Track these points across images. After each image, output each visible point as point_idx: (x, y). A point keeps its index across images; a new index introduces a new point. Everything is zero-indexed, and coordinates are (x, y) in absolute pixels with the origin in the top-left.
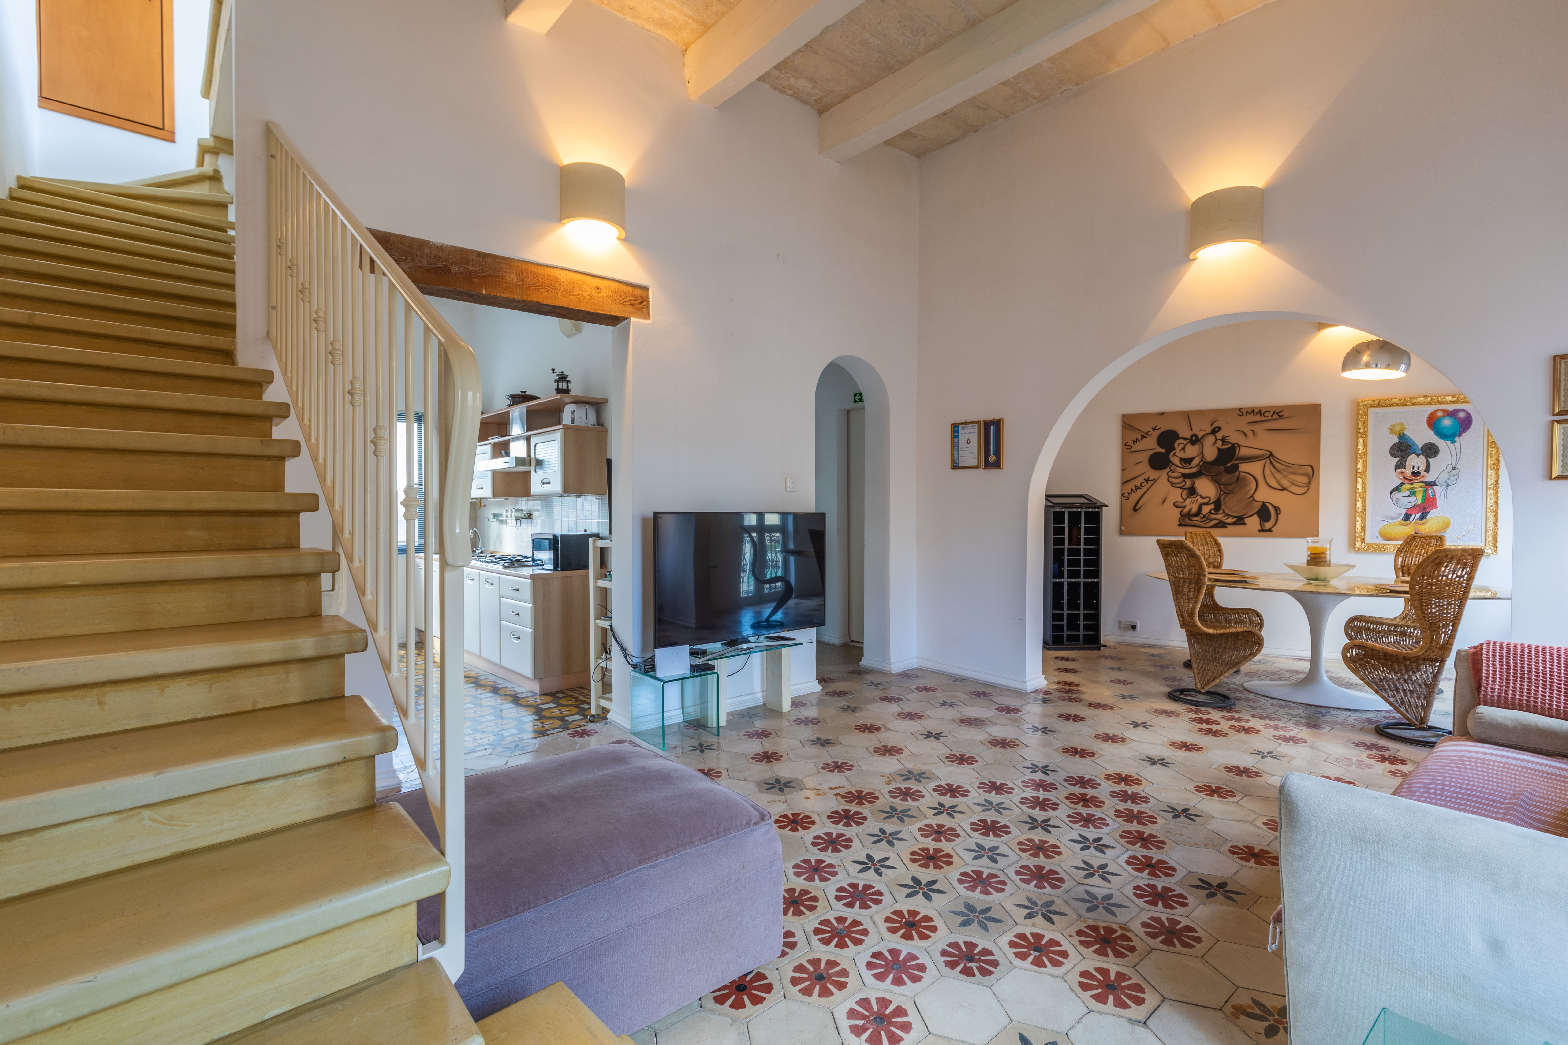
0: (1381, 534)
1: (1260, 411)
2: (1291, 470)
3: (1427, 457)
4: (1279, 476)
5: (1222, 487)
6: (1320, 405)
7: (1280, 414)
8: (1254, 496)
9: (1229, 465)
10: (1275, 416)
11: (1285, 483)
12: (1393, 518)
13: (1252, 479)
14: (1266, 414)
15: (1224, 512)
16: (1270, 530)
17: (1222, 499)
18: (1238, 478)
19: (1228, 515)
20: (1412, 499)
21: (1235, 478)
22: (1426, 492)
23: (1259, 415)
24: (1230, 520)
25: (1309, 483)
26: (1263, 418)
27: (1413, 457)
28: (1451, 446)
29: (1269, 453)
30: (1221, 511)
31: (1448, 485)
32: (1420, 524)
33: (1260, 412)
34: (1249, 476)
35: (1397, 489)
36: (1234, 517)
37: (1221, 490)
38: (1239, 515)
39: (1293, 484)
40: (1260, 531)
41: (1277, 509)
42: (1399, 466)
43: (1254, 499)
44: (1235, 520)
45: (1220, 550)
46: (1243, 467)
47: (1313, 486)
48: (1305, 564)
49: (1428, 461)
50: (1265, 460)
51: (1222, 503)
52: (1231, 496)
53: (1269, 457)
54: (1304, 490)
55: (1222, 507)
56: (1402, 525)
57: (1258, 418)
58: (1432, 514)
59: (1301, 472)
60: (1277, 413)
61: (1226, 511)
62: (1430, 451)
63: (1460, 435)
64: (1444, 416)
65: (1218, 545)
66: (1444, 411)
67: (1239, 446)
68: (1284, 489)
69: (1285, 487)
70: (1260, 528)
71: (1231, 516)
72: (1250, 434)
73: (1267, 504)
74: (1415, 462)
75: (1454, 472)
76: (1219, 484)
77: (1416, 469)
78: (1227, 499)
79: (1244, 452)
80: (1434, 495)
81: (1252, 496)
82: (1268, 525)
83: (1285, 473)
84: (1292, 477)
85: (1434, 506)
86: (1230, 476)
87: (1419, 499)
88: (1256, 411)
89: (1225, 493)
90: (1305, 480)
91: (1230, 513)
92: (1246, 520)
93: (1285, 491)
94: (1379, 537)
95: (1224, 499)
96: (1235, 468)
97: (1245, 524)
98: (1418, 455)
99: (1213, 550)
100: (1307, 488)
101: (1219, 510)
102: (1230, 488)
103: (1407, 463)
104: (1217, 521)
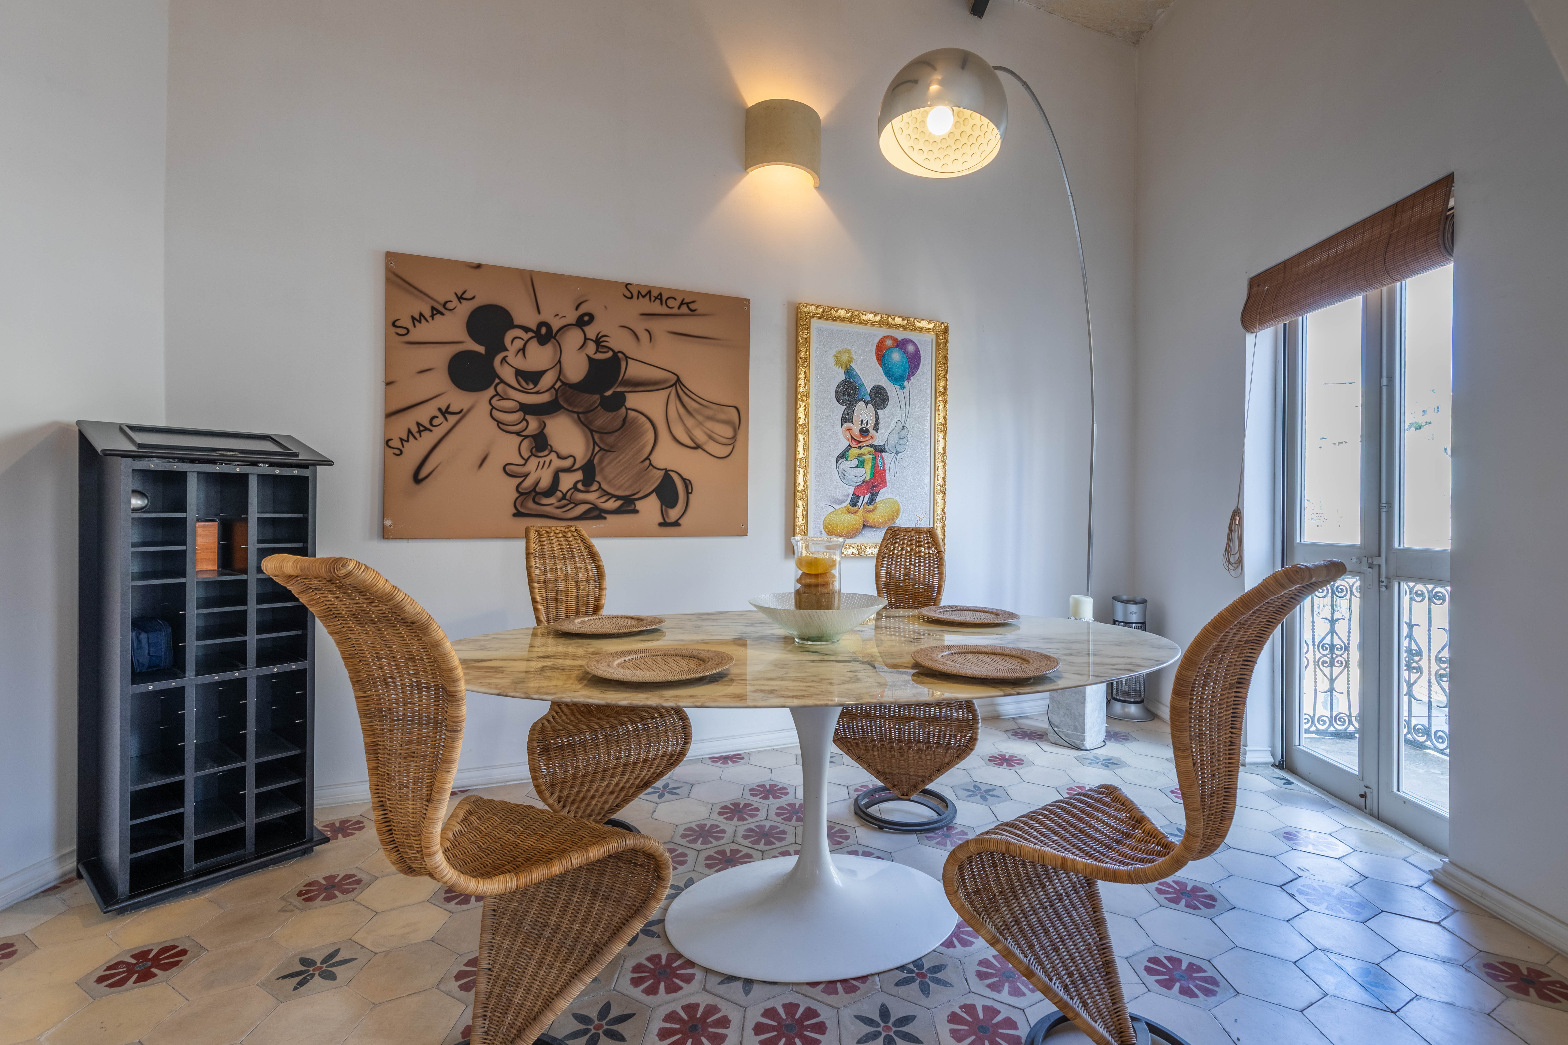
0: (826, 527)
1: (660, 294)
2: (709, 412)
3: (876, 408)
4: (690, 422)
5: (596, 437)
6: (748, 300)
7: (692, 306)
8: (651, 458)
9: (609, 393)
10: (684, 309)
11: (701, 437)
12: (839, 502)
13: (649, 425)
14: (671, 303)
15: (600, 487)
16: (676, 524)
17: (596, 461)
18: (624, 420)
19: (608, 493)
20: (860, 471)
21: (619, 422)
22: (875, 460)
23: (658, 301)
24: (612, 504)
25: (734, 437)
26: (664, 310)
27: (861, 404)
28: (900, 392)
29: (675, 378)
30: (595, 487)
31: (897, 452)
32: (869, 511)
33: (659, 297)
34: (643, 419)
35: (843, 456)
36: (618, 498)
37: (595, 443)
38: (627, 493)
39: (710, 437)
40: (660, 525)
41: (687, 483)
42: (847, 418)
43: (651, 464)
44: (619, 503)
45: (599, 568)
46: (634, 400)
47: (739, 444)
48: (791, 605)
49: (877, 414)
50: (668, 390)
51: (597, 470)
52: (612, 456)
53: (675, 384)
54: (726, 450)
55: (598, 478)
56: (849, 512)
57: (656, 307)
58: (883, 495)
59: (722, 416)
60: (687, 304)
61: (605, 486)
62: (879, 398)
63: (909, 379)
64: (892, 347)
65: (594, 556)
66: (894, 339)
67: (627, 357)
68: (697, 447)
69: (700, 443)
70: (661, 520)
71: (613, 496)
72: (644, 336)
73: (672, 474)
74: (864, 413)
75: (904, 432)
76: (591, 431)
77: (864, 425)
78: (606, 462)
79: (634, 371)
80: (884, 467)
81: (647, 458)
82: (673, 514)
83: (700, 418)
84: (710, 425)
85: (884, 483)
86: (610, 415)
87: (866, 473)
88: (655, 293)
89: (601, 449)
90: (727, 432)
91: (610, 491)
92: (639, 505)
93: (700, 451)
94: (823, 532)
95: (601, 461)
96: (619, 401)
97: (636, 512)
98: (867, 404)
99: (584, 569)
100: (731, 447)
101: (591, 485)
102: (611, 439)
103: (855, 414)
104: (588, 506)
